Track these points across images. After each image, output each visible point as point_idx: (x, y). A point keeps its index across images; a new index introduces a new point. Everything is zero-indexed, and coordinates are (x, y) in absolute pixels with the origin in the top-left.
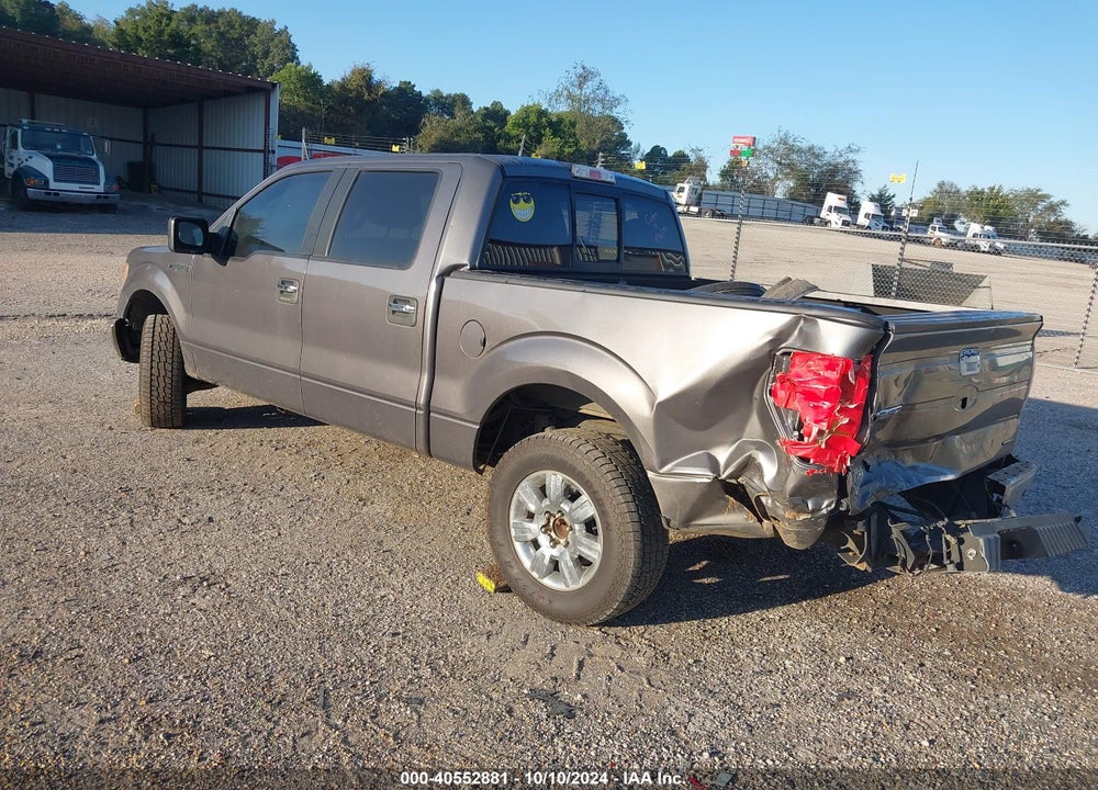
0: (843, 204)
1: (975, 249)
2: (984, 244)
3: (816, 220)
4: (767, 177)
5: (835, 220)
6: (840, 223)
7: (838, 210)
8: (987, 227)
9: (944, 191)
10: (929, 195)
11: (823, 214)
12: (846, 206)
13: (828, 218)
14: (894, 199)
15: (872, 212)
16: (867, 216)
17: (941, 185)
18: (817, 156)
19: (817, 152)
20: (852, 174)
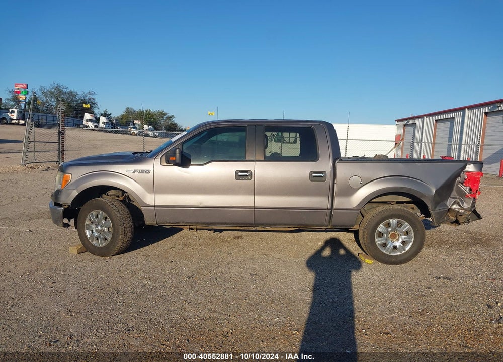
0: (93, 118)
1: (148, 135)
2: (150, 133)
3: (81, 126)
4: (52, 105)
5: (91, 125)
6: (93, 126)
7: (91, 121)
8: (150, 126)
9: (129, 111)
10: (123, 113)
11: (84, 123)
12: (94, 119)
13: (87, 125)
14: (111, 115)
15: (105, 121)
16: (103, 123)
17: (128, 109)
18: (74, 96)
19: (74, 93)
20: (93, 104)
